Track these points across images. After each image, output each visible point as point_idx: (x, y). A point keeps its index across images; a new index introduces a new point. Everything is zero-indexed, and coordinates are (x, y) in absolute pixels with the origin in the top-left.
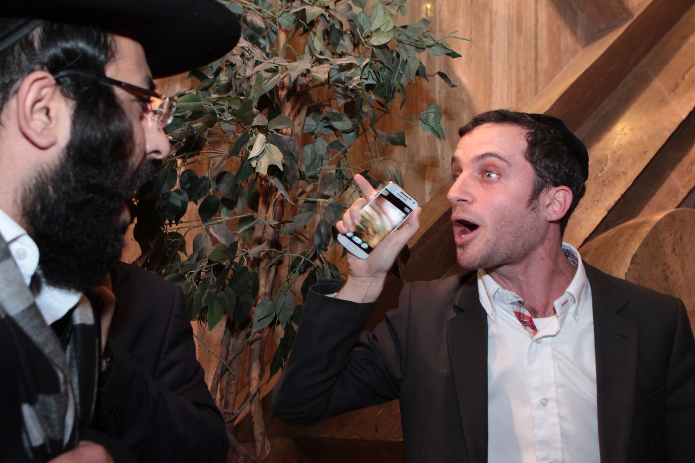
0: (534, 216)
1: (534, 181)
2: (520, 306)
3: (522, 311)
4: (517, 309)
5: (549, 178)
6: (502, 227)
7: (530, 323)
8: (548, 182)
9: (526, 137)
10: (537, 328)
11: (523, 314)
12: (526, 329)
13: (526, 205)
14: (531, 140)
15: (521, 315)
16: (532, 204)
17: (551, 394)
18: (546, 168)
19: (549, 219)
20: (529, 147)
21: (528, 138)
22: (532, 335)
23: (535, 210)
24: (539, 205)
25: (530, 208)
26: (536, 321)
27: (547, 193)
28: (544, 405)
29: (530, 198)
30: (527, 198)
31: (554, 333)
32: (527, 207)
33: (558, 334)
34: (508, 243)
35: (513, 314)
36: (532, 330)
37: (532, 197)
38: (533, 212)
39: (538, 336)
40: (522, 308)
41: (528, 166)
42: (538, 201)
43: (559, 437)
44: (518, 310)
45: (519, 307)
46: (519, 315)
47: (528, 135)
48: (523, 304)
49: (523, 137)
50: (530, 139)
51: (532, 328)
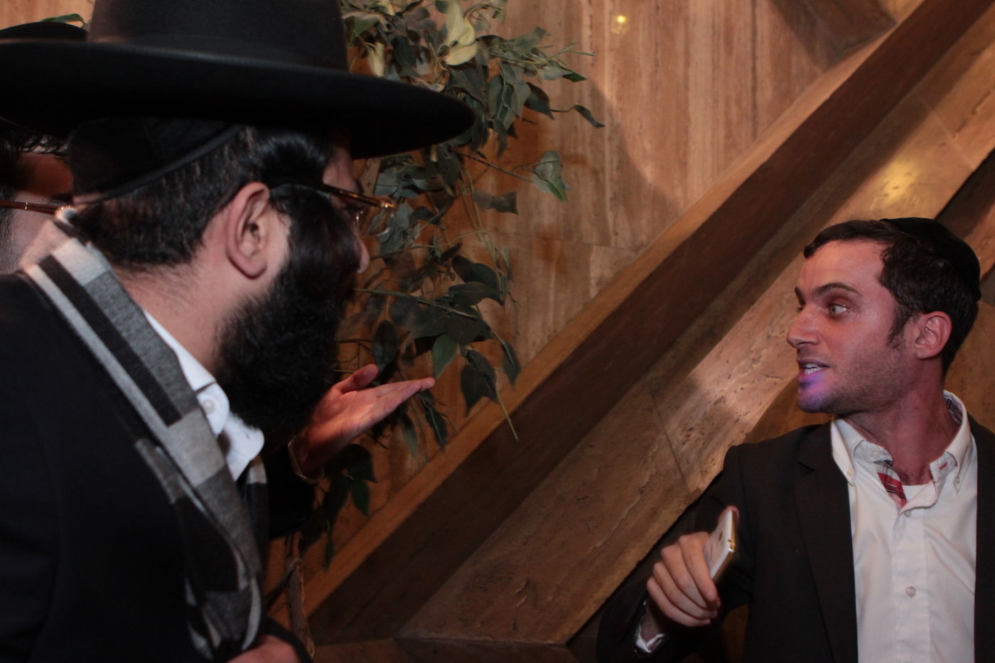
0: (897, 353)
1: (895, 311)
2: (888, 467)
3: (889, 474)
4: (882, 470)
5: (917, 304)
6: (856, 369)
7: (898, 490)
8: (915, 310)
9: (881, 255)
10: (907, 497)
11: (891, 478)
12: (891, 496)
13: (885, 342)
14: (889, 258)
15: (888, 479)
16: (894, 341)
17: (922, 581)
18: (912, 292)
19: (920, 355)
20: (884, 269)
21: (885, 256)
22: (900, 506)
23: (899, 348)
24: (905, 340)
25: (891, 345)
26: (908, 490)
27: (915, 322)
28: (911, 595)
29: (891, 332)
30: (887, 333)
31: (928, 504)
32: (887, 345)
33: (934, 504)
34: (862, 389)
35: (877, 476)
36: (899, 499)
37: (894, 331)
38: (895, 350)
39: (907, 507)
40: (890, 470)
41: (886, 292)
42: (902, 335)
43: (928, 639)
44: (884, 472)
45: (885, 468)
46: (885, 479)
47: (884, 253)
48: (892, 465)
49: (878, 257)
50: (887, 258)
51: (900, 497)
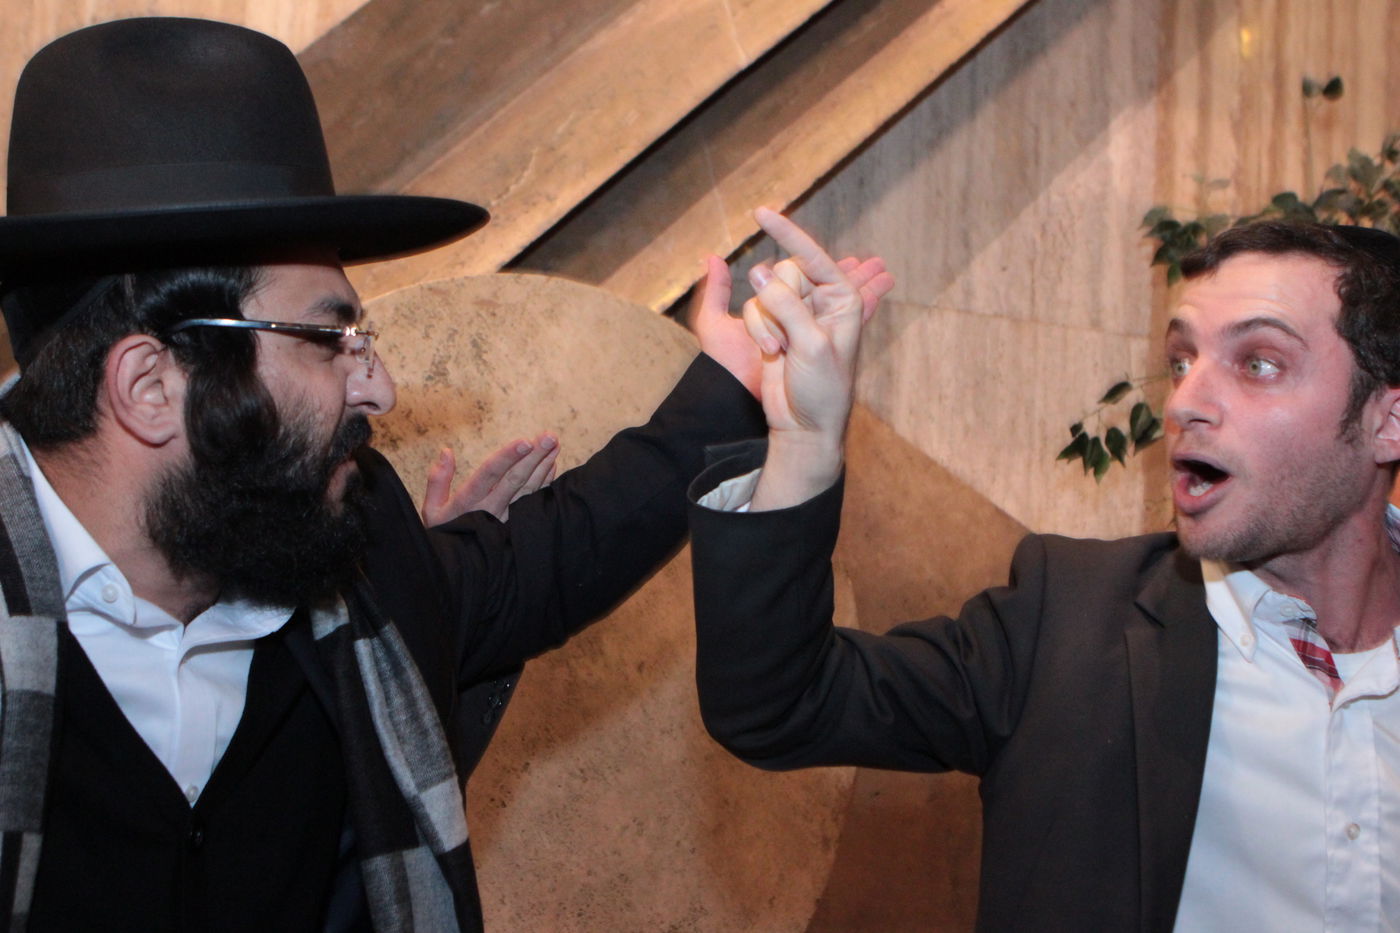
0: (1350, 453)
1: (1353, 380)
2: (1307, 629)
3: (1310, 640)
4: (1299, 633)
5: (1385, 370)
6: (1283, 478)
7: (1328, 665)
8: (1381, 379)
9: (1335, 286)
10: (1341, 674)
11: (1313, 646)
12: (1315, 674)
13: (1335, 433)
14: (1347, 292)
15: (1309, 648)
16: (1348, 431)
18: (1380, 351)
19: (1380, 458)
20: (1342, 309)
21: (1341, 287)
22: (1331, 690)
23: (1355, 442)
24: (1362, 430)
25: (1344, 438)
26: (1339, 659)
27: (1377, 400)
29: (1345, 416)
30: (1339, 417)
31: (1385, 692)
32: (1338, 437)
33: (1392, 693)
34: (1292, 511)
35: (1290, 644)
36: (1328, 679)
37: (1349, 415)
38: (1349, 446)
39: (1344, 695)
40: (1311, 633)
41: (1344, 349)
42: (1360, 423)
44: (1302, 638)
45: (1303, 631)
46: (1304, 650)
47: (1340, 283)
48: (1314, 626)
49: (1329, 286)
50: (1343, 290)
51: (1330, 676)
